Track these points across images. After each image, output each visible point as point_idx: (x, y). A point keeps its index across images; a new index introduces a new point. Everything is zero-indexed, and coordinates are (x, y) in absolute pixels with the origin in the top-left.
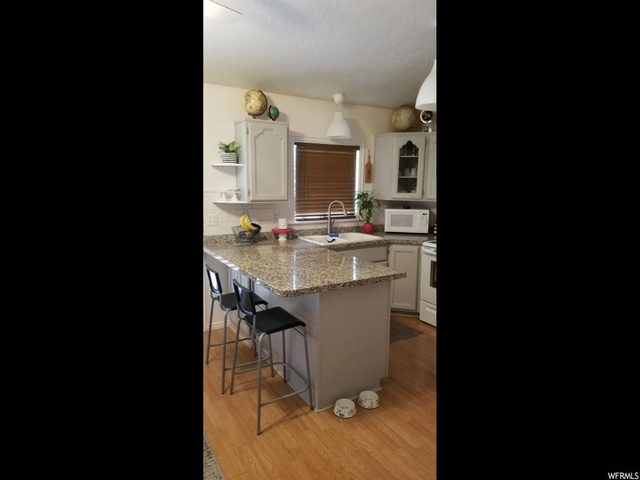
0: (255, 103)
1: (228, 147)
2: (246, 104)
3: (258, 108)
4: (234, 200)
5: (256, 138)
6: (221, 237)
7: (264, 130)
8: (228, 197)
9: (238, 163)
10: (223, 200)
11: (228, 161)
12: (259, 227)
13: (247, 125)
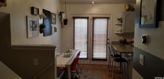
0: (127, 7)
1: (119, 19)
2: (125, 8)
3: (128, 9)
4: (120, 32)
5: (126, 16)
6: (116, 42)
7: (129, 14)
8: (118, 32)
9: (122, 23)
10: (117, 32)
11: (119, 23)
12: (126, 40)
13: (124, 13)
